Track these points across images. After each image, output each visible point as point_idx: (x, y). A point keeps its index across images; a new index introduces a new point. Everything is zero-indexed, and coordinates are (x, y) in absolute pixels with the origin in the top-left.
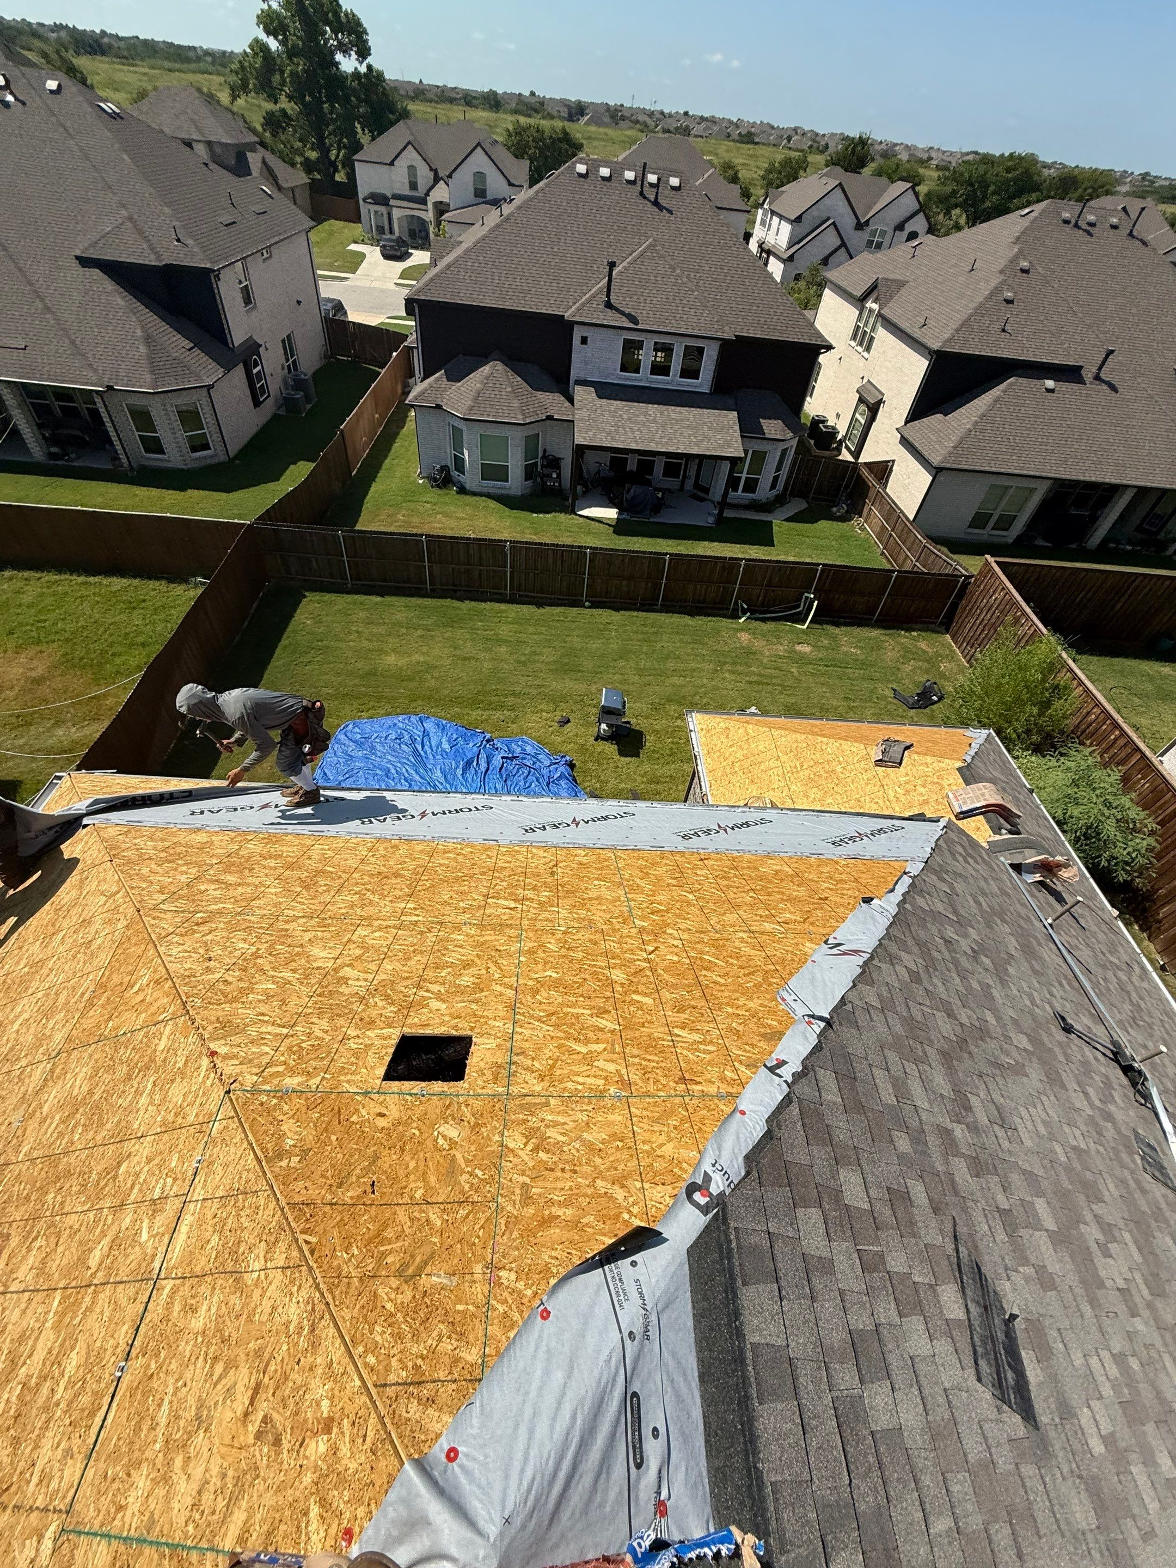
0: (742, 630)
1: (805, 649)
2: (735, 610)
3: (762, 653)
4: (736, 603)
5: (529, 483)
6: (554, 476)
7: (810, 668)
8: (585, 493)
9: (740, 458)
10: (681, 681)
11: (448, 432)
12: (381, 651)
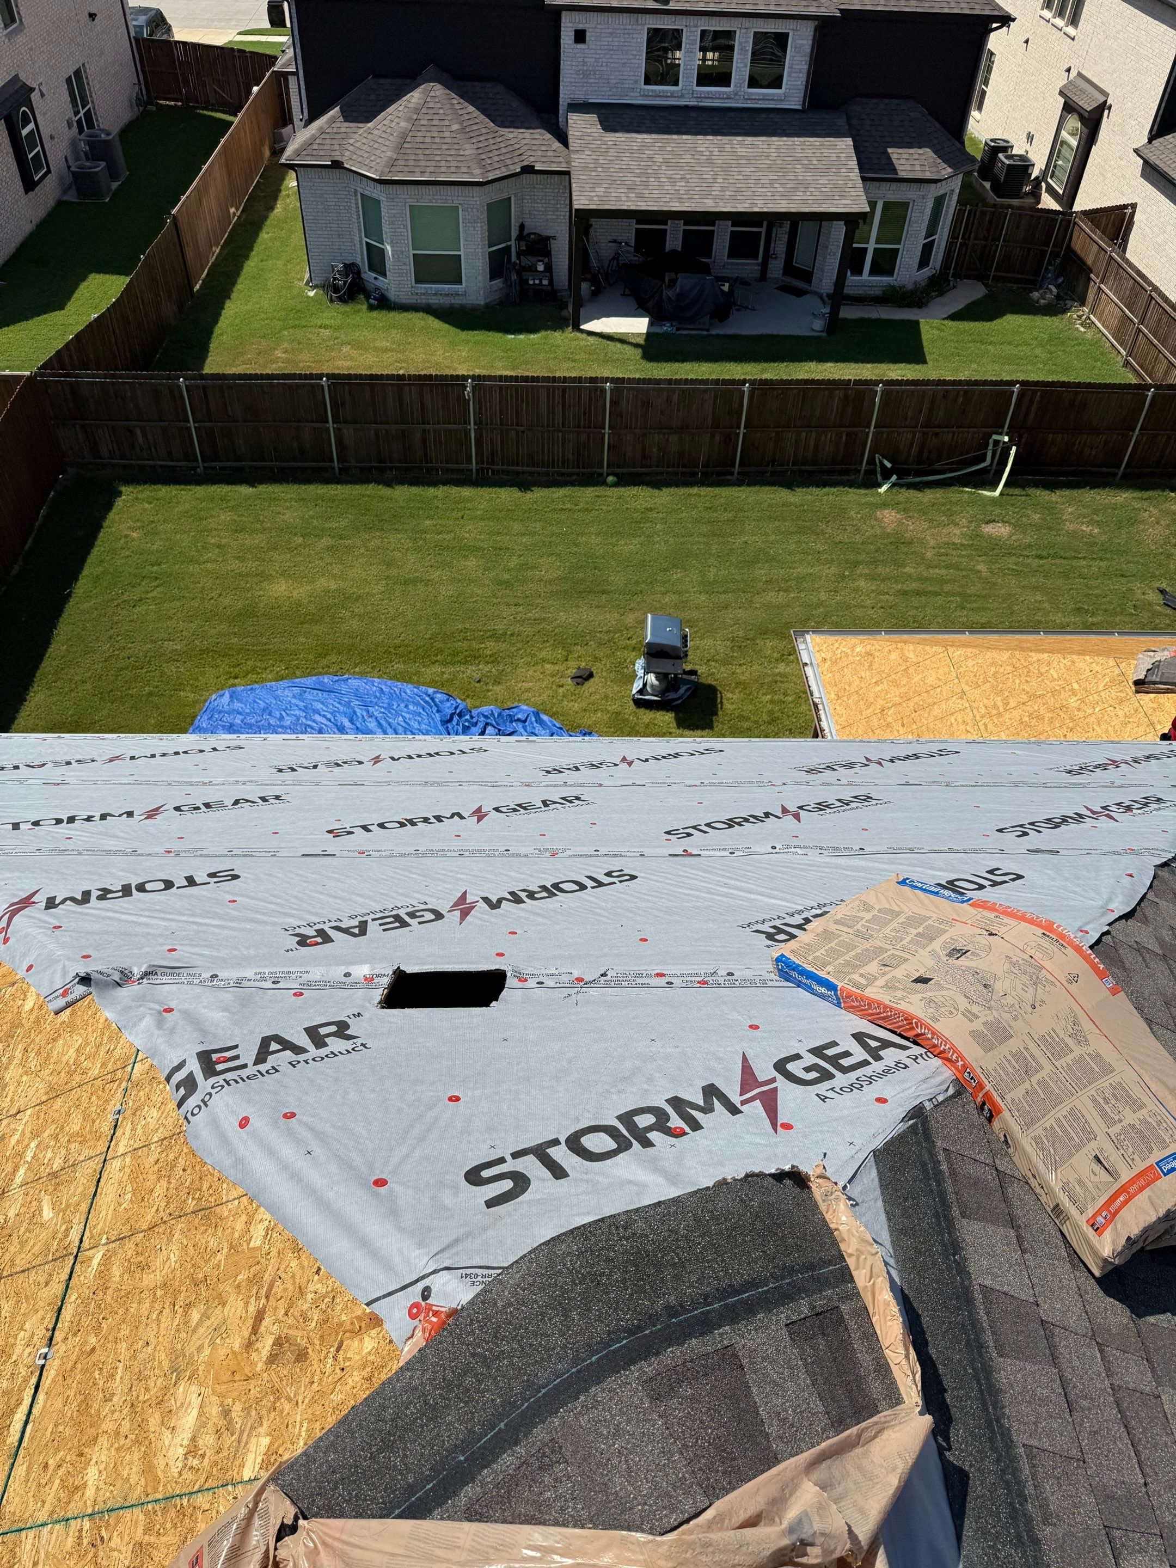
0: (884, 505)
1: (999, 530)
2: (871, 472)
3: (922, 542)
4: (871, 461)
5: (498, 283)
6: (541, 267)
7: (1011, 562)
8: (595, 294)
9: (863, 216)
10: (781, 598)
11: (355, 206)
12: (264, 576)
